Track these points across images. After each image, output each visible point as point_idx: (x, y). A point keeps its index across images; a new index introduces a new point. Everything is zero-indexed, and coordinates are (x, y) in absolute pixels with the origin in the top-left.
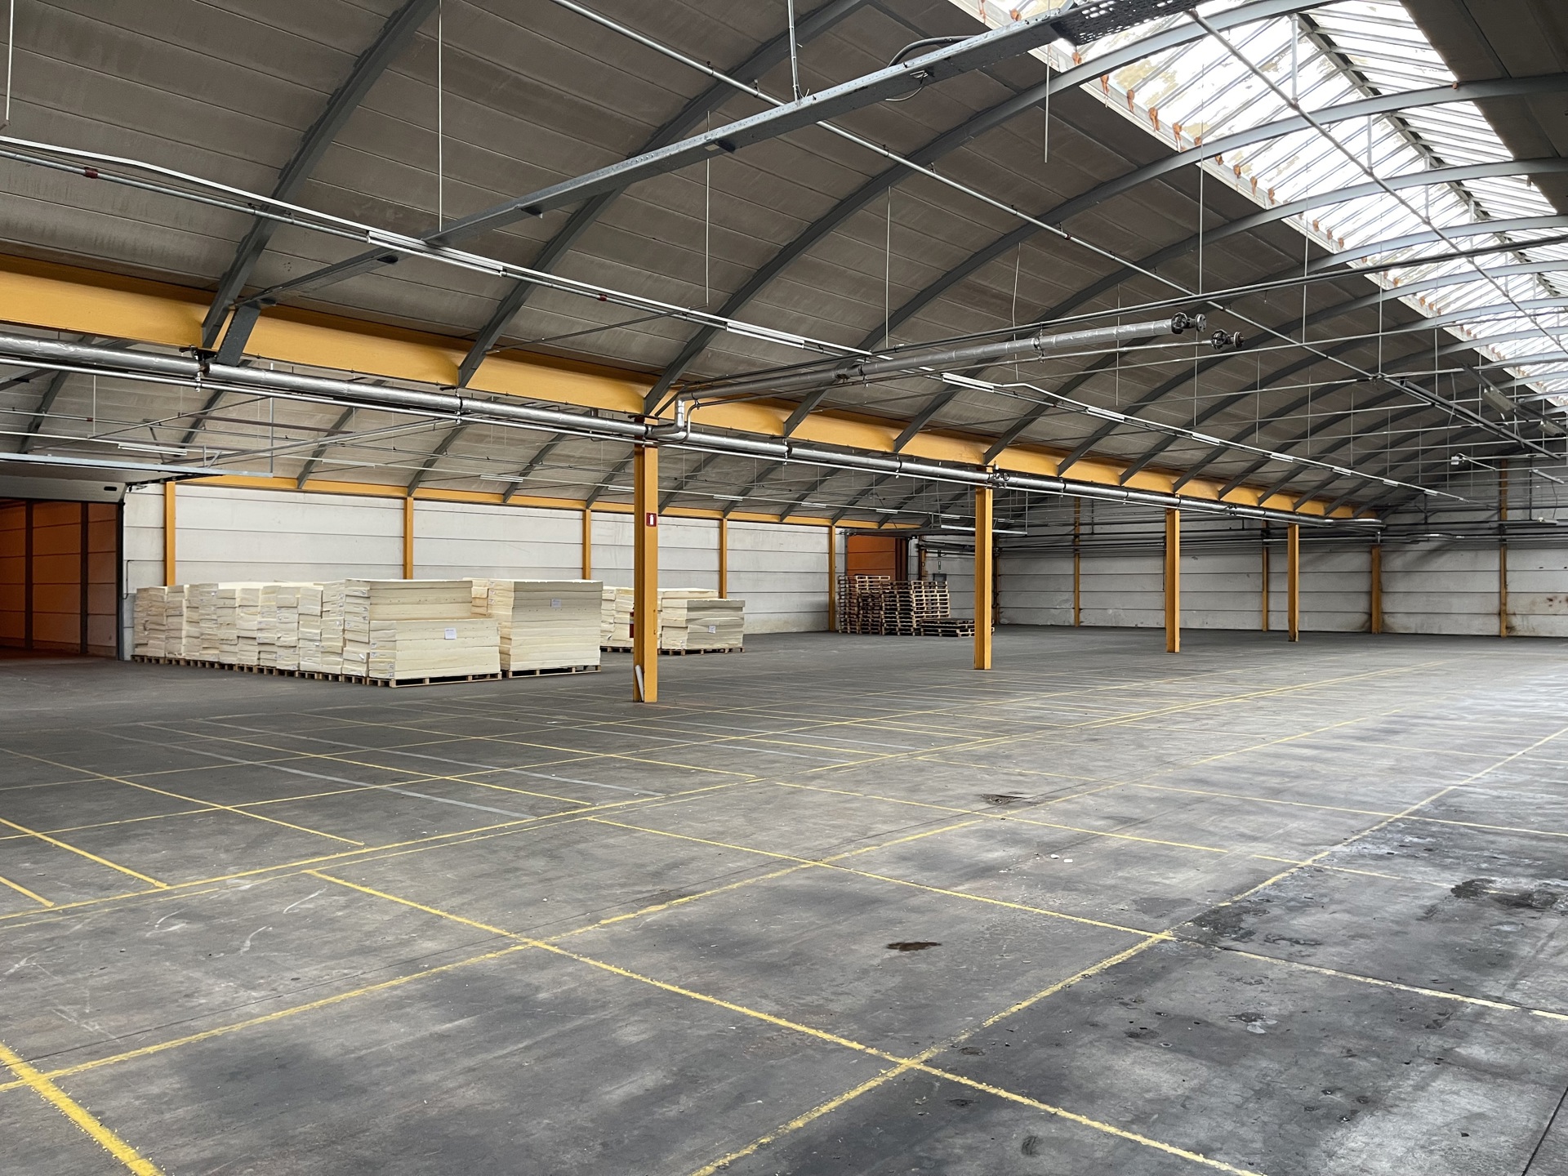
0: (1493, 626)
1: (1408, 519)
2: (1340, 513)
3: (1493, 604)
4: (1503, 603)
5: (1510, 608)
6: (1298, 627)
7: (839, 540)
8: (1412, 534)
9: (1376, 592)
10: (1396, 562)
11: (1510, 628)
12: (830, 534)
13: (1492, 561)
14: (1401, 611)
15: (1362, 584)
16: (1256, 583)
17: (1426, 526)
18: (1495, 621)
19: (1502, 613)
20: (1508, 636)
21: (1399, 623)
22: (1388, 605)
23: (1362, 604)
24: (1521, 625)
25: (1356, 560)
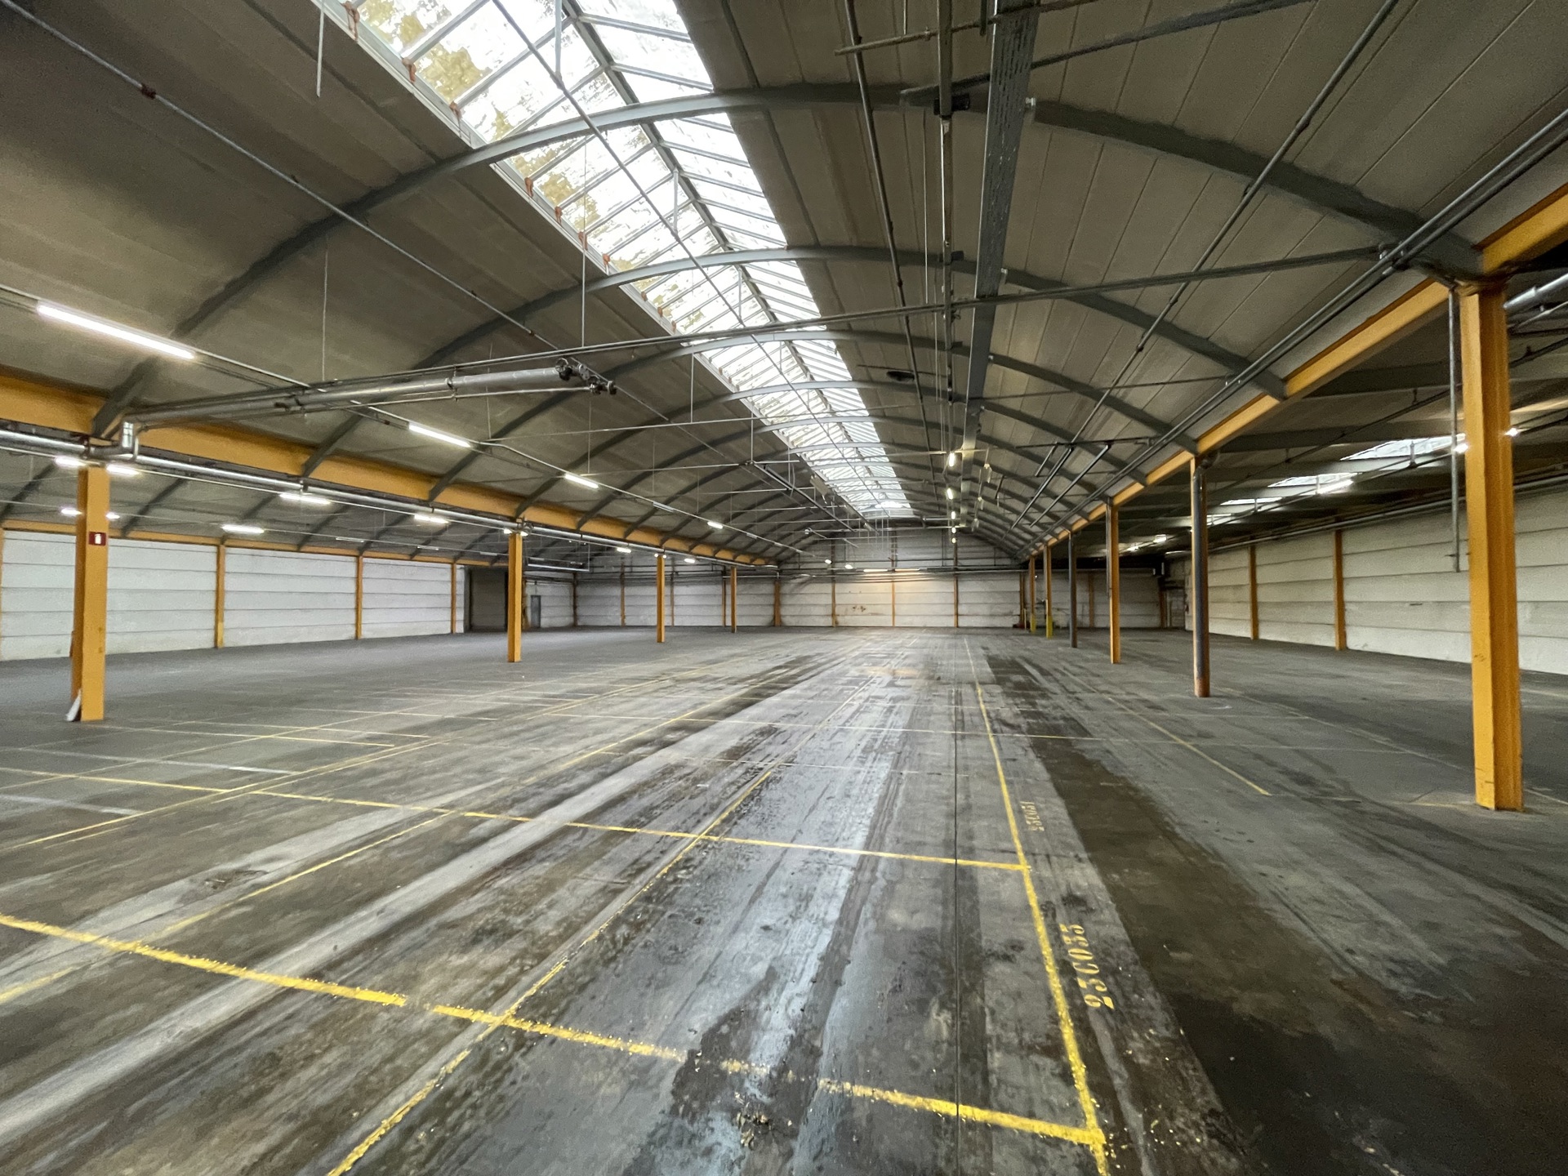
0: (829, 622)
1: (791, 566)
2: (759, 562)
3: (830, 612)
4: (834, 610)
5: (837, 612)
6: (738, 623)
7: (460, 575)
8: (793, 574)
9: (777, 605)
10: (786, 589)
11: (837, 623)
12: (453, 569)
13: (828, 587)
14: (789, 616)
15: (772, 600)
16: (719, 601)
17: (799, 571)
18: (830, 619)
19: (833, 615)
20: (836, 628)
21: (789, 621)
22: (783, 611)
23: (770, 611)
24: (842, 621)
25: (768, 588)
